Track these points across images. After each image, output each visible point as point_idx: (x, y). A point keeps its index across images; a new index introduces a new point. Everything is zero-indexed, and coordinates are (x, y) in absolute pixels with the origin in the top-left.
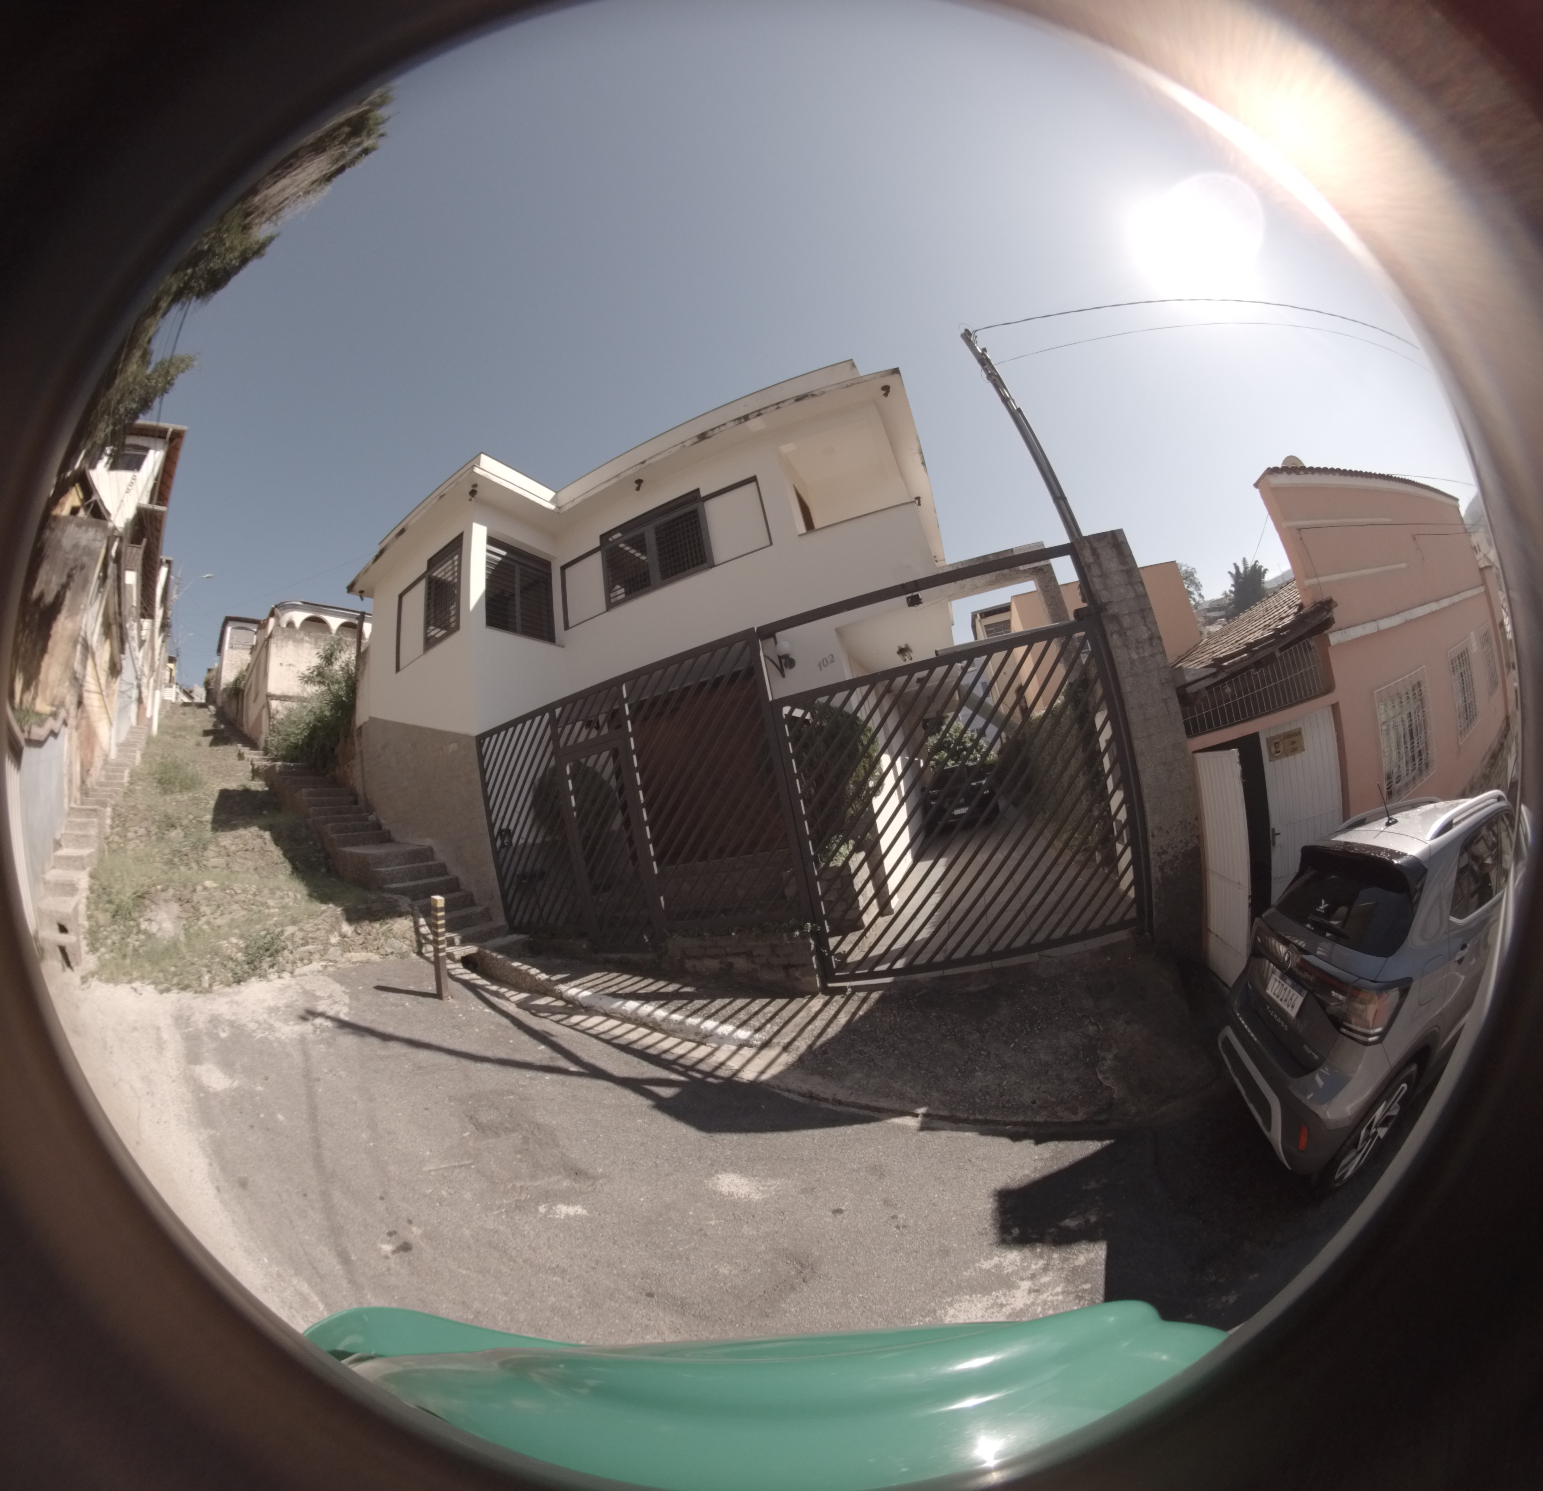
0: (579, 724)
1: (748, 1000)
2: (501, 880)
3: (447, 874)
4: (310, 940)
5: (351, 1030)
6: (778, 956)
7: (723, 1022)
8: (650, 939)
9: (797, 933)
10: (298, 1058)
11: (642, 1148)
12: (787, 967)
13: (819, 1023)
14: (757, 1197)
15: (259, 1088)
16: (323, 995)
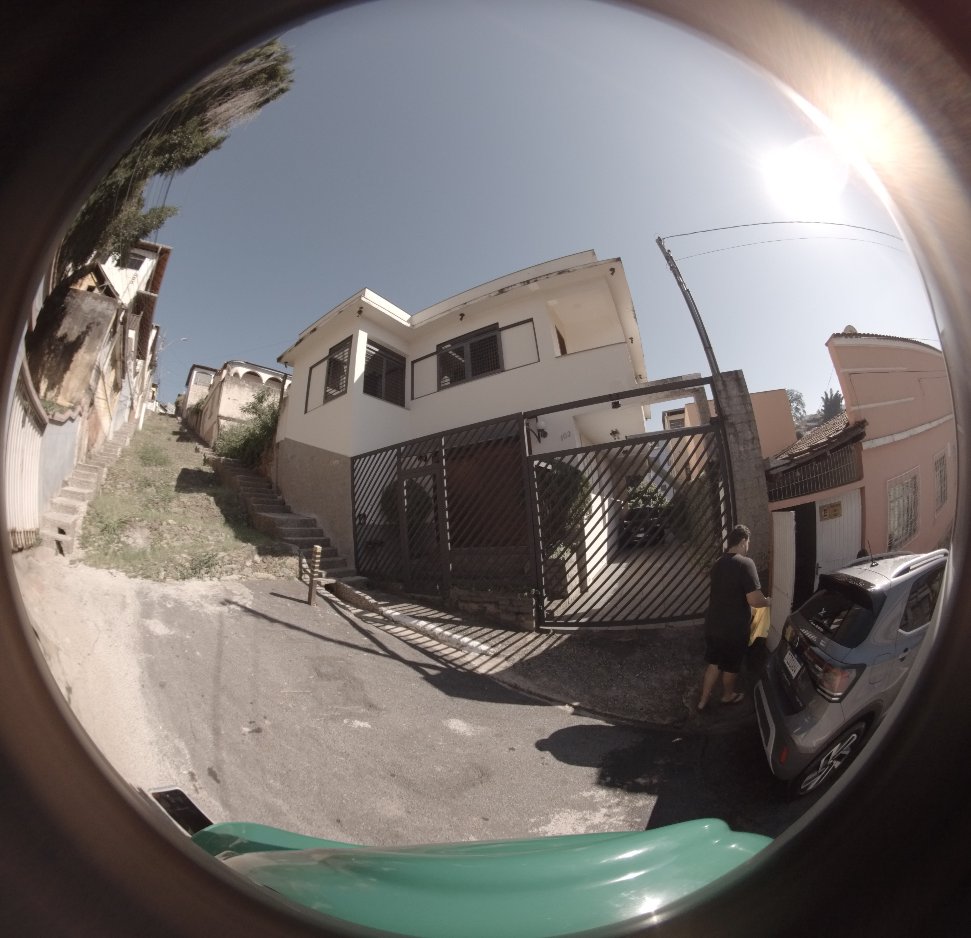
0: (414, 457)
1: (491, 630)
2: (356, 543)
3: (323, 536)
4: (233, 562)
5: (251, 614)
6: (513, 606)
7: (474, 639)
8: (440, 588)
9: (526, 594)
10: (216, 624)
11: (412, 699)
12: (518, 614)
13: (530, 648)
14: (469, 734)
15: (188, 637)
16: (237, 593)
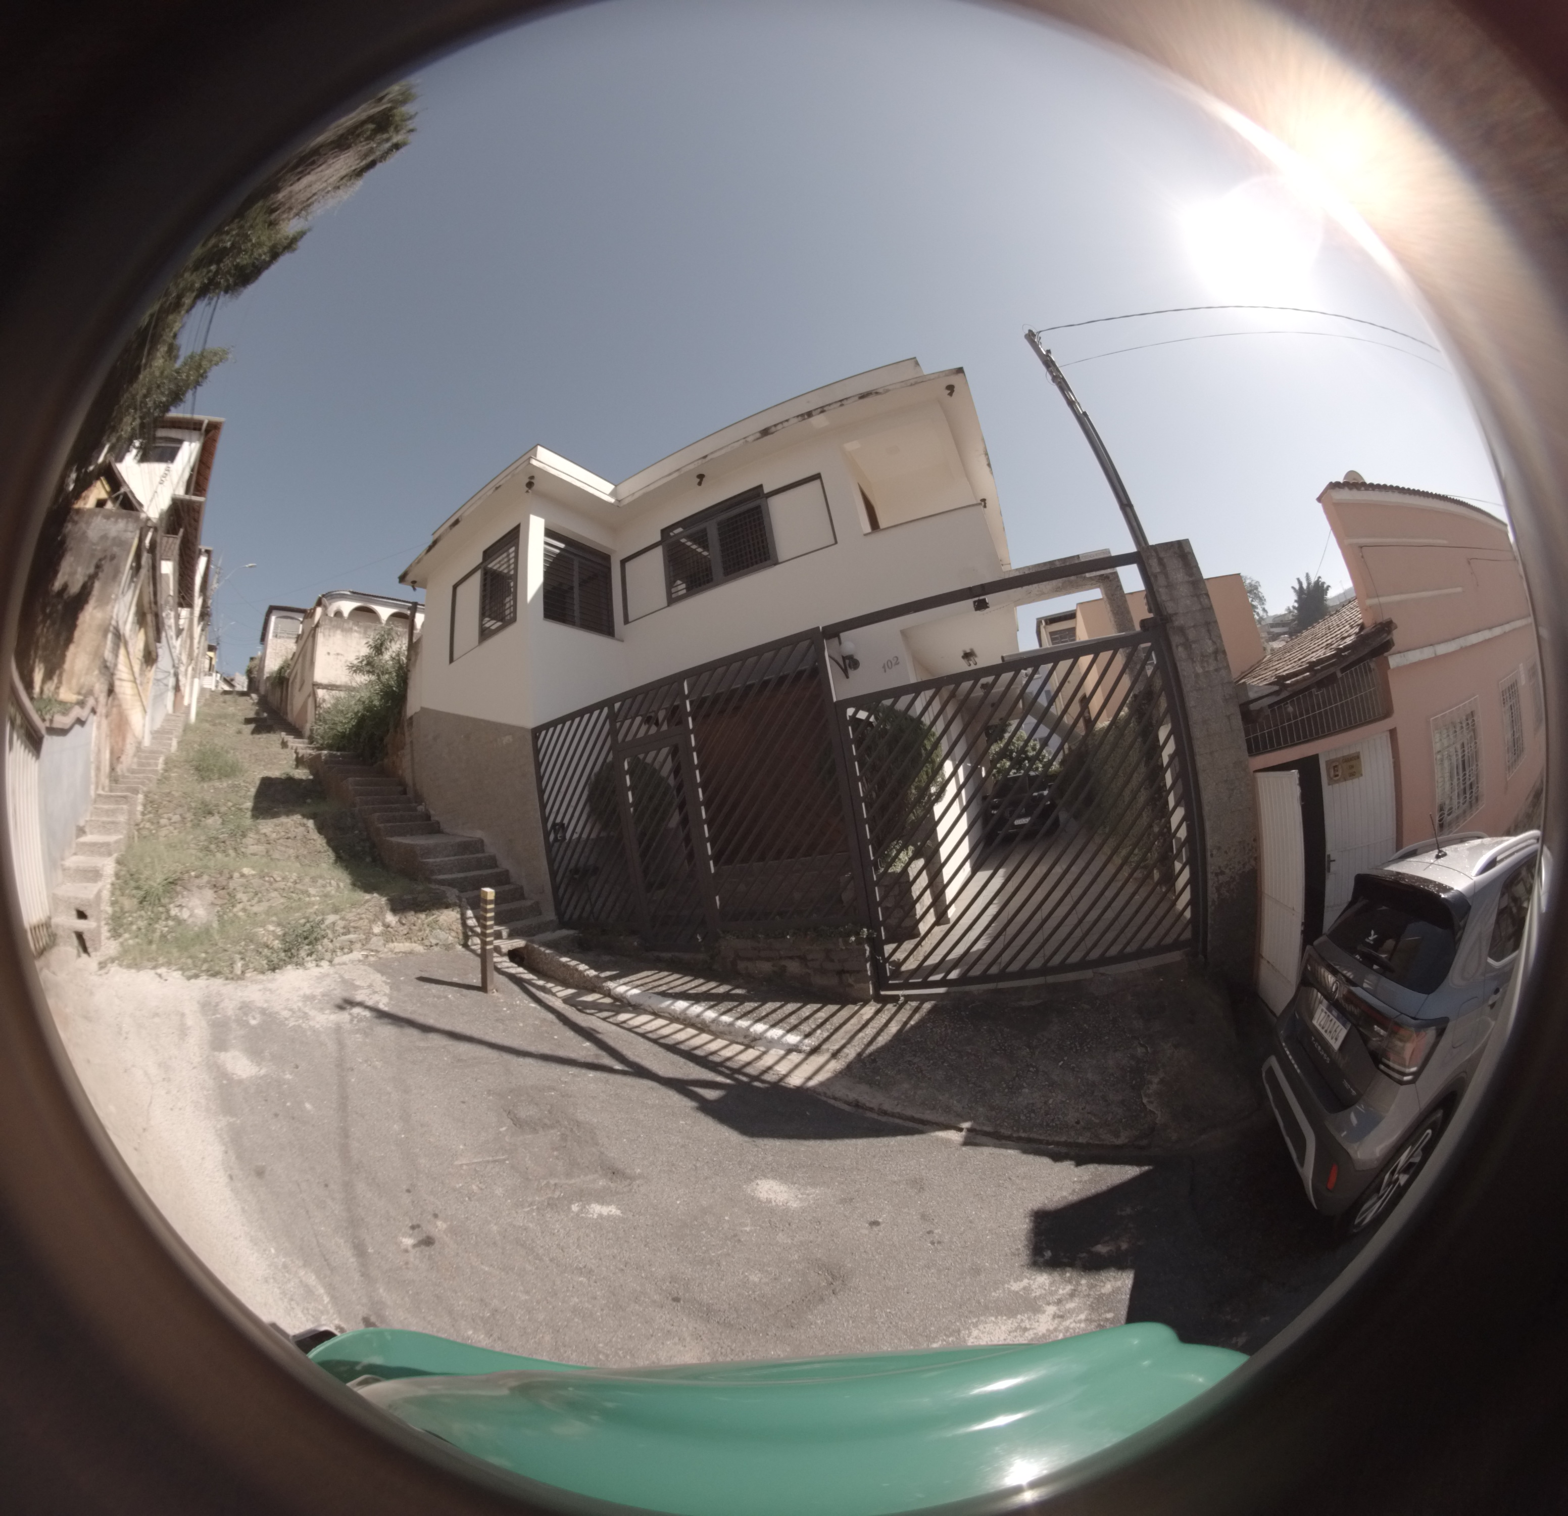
0: (638, 720)
1: (799, 1005)
2: (553, 874)
3: (496, 867)
4: (352, 930)
5: (390, 1021)
6: (832, 961)
7: (773, 1026)
8: (703, 938)
10: (332, 1047)
11: (683, 1150)
12: (841, 973)
13: (870, 1031)
14: (794, 1205)
15: (288, 1076)
16: (363, 984)
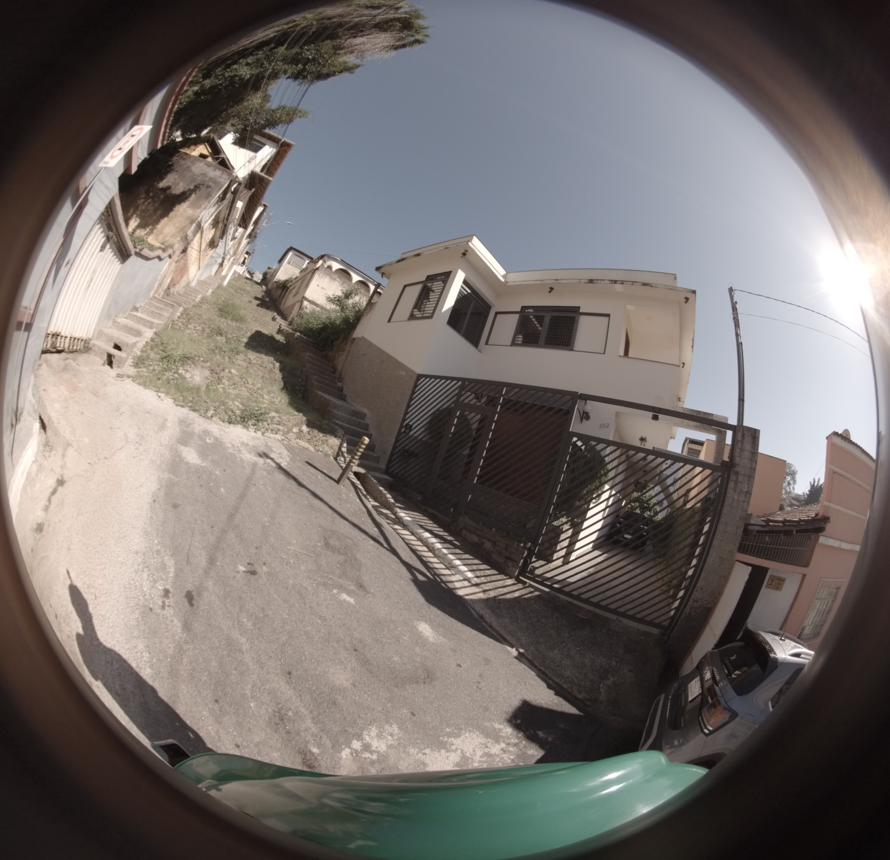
0: (474, 395)
2: (395, 447)
3: (367, 430)
4: (282, 424)
5: (284, 473)
6: (507, 551)
8: (453, 511)
9: (522, 545)
10: (248, 470)
12: (507, 558)
13: (505, 590)
15: (217, 472)
16: (276, 451)
